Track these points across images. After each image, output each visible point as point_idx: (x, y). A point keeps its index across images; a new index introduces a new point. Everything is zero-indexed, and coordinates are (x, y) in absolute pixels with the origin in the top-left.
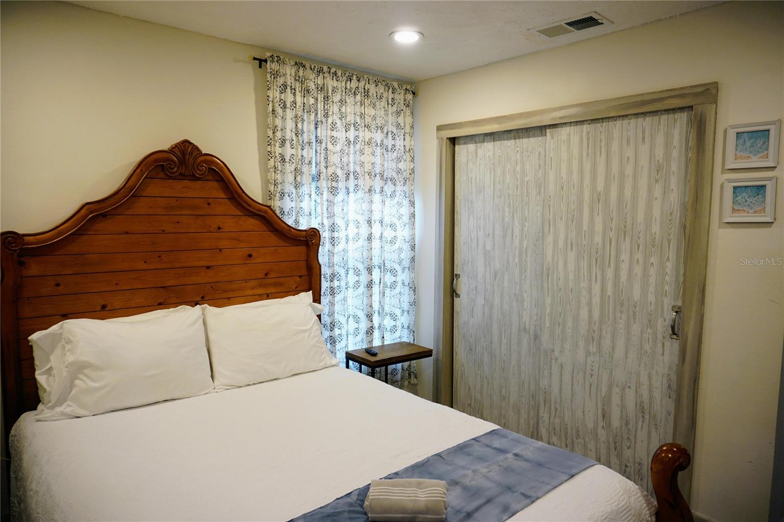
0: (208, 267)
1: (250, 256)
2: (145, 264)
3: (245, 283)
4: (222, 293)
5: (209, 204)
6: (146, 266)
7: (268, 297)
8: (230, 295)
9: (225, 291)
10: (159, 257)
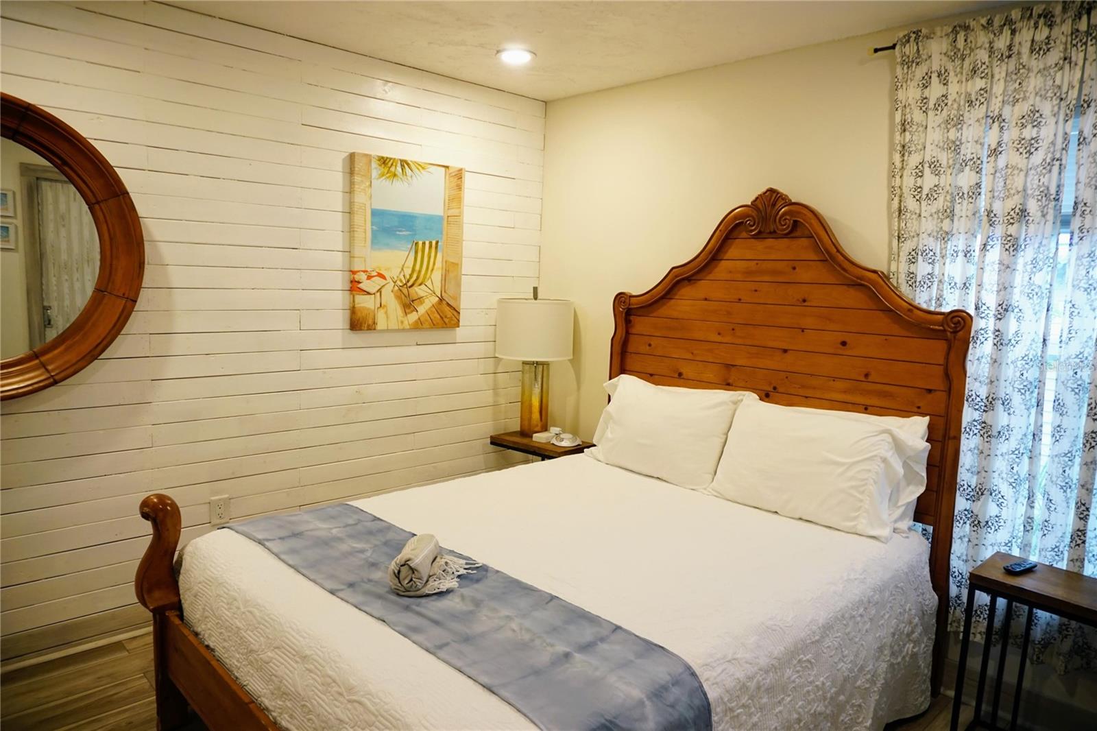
0: (785, 351)
1: (844, 344)
2: (719, 336)
3: (832, 382)
4: (799, 388)
5: (794, 268)
6: (719, 339)
7: (866, 409)
8: (809, 393)
9: (803, 387)
10: (733, 329)
